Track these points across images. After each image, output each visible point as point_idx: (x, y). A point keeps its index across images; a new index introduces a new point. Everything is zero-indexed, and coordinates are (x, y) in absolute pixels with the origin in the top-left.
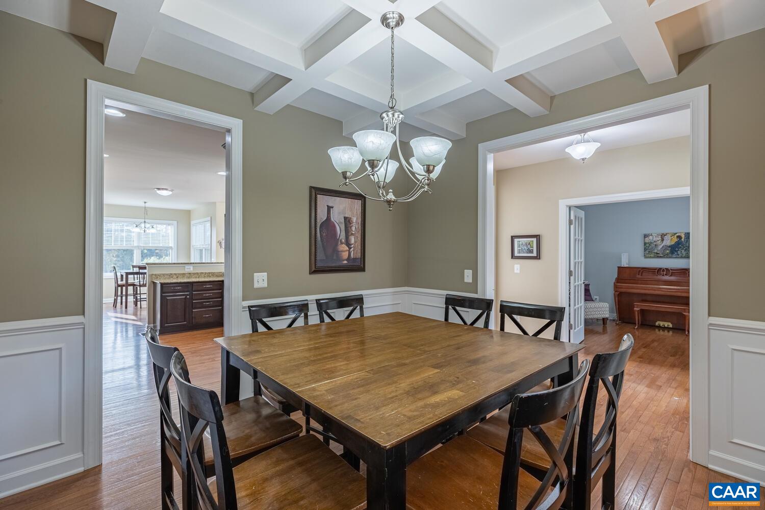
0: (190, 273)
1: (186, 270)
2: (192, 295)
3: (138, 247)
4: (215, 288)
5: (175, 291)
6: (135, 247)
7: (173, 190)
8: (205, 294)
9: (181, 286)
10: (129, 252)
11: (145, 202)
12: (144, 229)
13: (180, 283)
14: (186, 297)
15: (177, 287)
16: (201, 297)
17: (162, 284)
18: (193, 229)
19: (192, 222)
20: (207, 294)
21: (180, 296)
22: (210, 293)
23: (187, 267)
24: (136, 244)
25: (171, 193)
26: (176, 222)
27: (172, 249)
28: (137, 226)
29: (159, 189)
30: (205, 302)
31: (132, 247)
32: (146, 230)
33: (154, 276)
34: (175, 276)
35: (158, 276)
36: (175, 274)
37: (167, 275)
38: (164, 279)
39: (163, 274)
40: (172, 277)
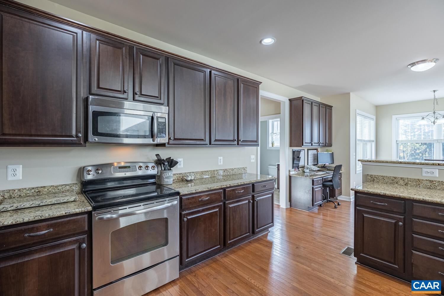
0: (433, 181)
1: (424, 174)
2: (410, 222)
3: (438, 141)
5: (376, 207)
6: (435, 141)
9: (387, 202)
11: (434, 91)
15: (380, 201)
17: (356, 192)
21: (385, 218)
23: (426, 169)
25: (433, 64)
28: (423, 119)
29: (413, 64)
33: (370, 178)
34: (401, 182)
35: (375, 179)
36: (401, 178)
37: (389, 178)
38: (384, 183)
39: (382, 176)
40: (397, 183)
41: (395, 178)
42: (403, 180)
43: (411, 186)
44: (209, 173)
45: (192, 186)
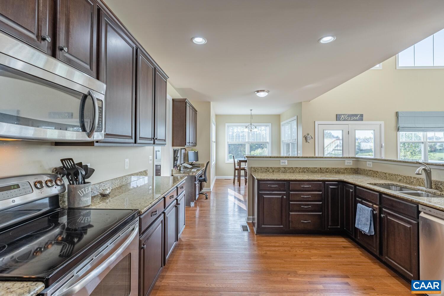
0: (285, 168)
1: (281, 164)
2: (288, 195)
3: (248, 142)
4: (314, 189)
5: (271, 189)
6: (246, 142)
7: (269, 91)
8: (303, 194)
9: (277, 184)
10: (243, 145)
11: (251, 110)
12: (250, 130)
13: (277, 180)
14: (282, 197)
15: (273, 184)
16: (298, 199)
17: (259, 181)
18: (282, 128)
19: (282, 123)
20: (306, 195)
21: (276, 196)
22: (309, 195)
23: (282, 161)
24: (247, 141)
25: (267, 94)
26: (271, 124)
27: (268, 144)
28: (246, 128)
29: (258, 91)
30: (303, 205)
31: (245, 142)
32: (252, 129)
33: (253, 169)
34: (271, 170)
35: (256, 170)
36: (271, 168)
37: (264, 168)
38: (262, 172)
39: (260, 167)
40: (268, 171)
41: (268, 168)
42: (272, 169)
43: (276, 172)
44: (118, 181)
45: (110, 201)
